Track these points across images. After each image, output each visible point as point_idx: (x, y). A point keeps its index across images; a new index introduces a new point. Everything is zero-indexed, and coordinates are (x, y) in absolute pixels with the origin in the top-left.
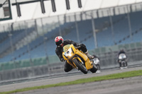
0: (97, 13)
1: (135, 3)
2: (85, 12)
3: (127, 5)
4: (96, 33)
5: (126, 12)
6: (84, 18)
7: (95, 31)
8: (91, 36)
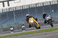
0: (16, 8)
1: (31, 4)
2: (11, 8)
3: (28, 5)
4: (15, 16)
5: (28, 8)
6: (10, 10)
7: (14, 15)
8: (13, 18)
